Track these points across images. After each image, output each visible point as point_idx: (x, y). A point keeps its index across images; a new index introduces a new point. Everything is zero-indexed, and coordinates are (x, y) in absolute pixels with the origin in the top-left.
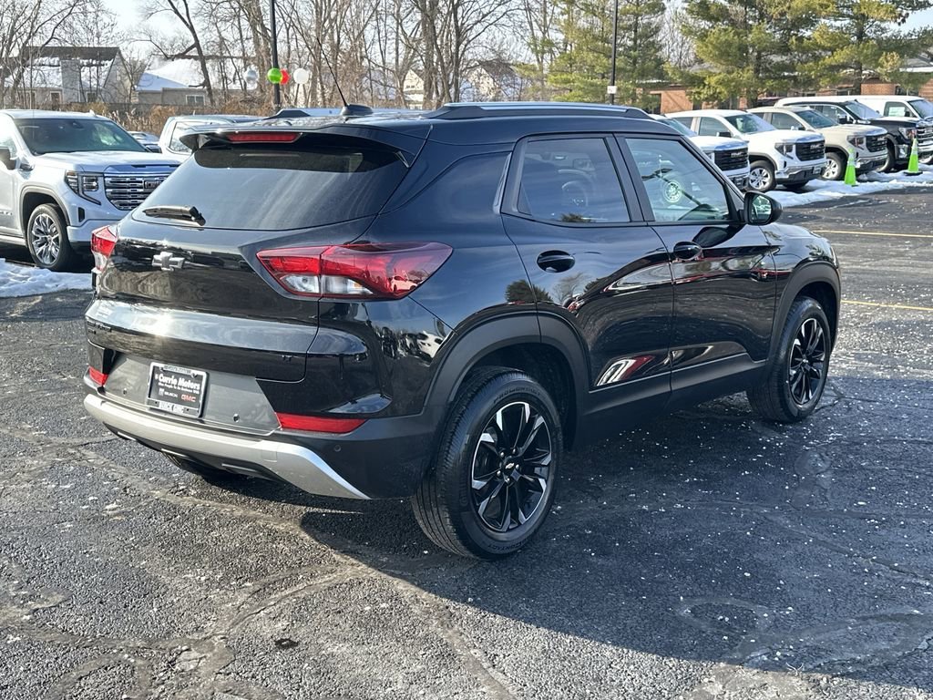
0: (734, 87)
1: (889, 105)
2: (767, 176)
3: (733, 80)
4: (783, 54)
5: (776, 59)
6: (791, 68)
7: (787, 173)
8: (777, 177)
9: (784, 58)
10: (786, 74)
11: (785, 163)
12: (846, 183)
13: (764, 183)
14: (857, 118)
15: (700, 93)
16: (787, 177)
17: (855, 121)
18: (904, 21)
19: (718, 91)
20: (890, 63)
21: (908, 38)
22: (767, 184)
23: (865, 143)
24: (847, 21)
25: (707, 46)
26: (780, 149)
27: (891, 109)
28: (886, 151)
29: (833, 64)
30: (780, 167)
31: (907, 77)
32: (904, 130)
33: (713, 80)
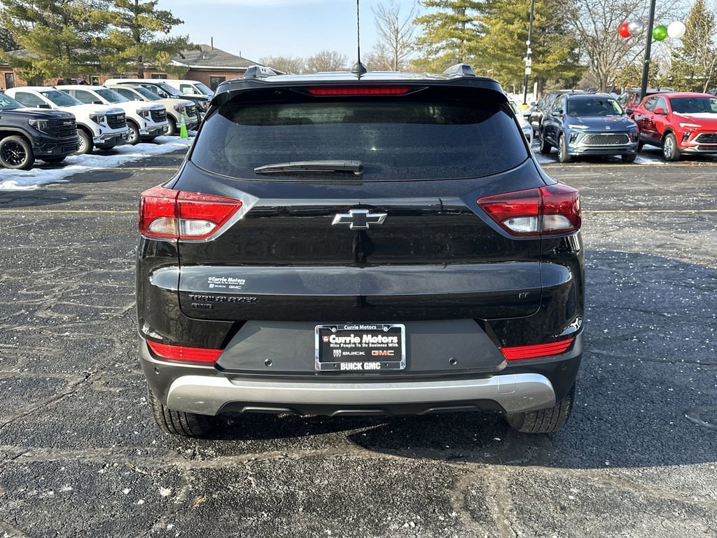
0: (56, 70)
1: (182, 86)
2: (133, 133)
3: (53, 65)
4: (85, 49)
5: (80, 51)
6: (94, 58)
7: (146, 131)
8: (141, 133)
9: (87, 51)
10: (89, 62)
11: (146, 124)
12: (182, 137)
13: (132, 138)
14: (170, 94)
15: (28, 73)
16: (148, 133)
17: (168, 96)
18: (168, 31)
19: (43, 72)
20: (164, 59)
21: (170, 43)
22: (134, 138)
23: (185, 111)
24: (128, 30)
25: (30, 39)
26: (140, 114)
27: (184, 89)
28: (196, 117)
29: (125, 57)
30: (142, 127)
31: (173, 68)
32: (201, 103)
33: (39, 64)
